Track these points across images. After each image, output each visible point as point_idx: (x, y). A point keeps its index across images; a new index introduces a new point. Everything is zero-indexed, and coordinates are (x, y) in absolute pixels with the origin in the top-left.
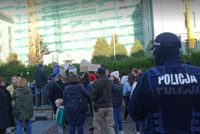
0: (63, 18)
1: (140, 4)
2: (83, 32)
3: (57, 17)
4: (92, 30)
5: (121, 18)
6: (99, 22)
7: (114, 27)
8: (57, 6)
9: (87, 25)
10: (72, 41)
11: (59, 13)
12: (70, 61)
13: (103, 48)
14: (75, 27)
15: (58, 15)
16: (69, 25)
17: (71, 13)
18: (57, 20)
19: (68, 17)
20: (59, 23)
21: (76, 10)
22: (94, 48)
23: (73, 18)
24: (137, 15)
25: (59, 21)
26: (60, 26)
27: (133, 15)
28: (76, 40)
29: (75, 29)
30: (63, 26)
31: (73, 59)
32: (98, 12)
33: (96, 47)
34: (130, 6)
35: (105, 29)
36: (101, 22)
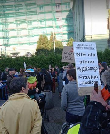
0: (9, 17)
1: (72, 10)
2: (27, 30)
3: (4, 16)
4: (34, 28)
5: (57, 19)
6: (39, 22)
7: (52, 27)
8: (3, 6)
9: (30, 24)
10: (17, 37)
11: (5, 13)
12: (16, 54)
13: (45, 44)
14: (19, 25)
15: (4, 14)
16: (14, 24)
17: (16, 14)
18: (4, 19)
19: (13, 17)
20: (6, 21)
21: (20, 11)
22: (38, 43)
23: (18, 17)
24: (70, 18)
25: (5, 20)
26: (7, 24)
27: (66, 18)
28: (20, 36)
29: (19, 27)
30: (9, 24)
31: (19, 52)
32: (39, 14)
33: (39, 42)
34: (65, 11)
35: (44, 28)
36: (41, 22)
